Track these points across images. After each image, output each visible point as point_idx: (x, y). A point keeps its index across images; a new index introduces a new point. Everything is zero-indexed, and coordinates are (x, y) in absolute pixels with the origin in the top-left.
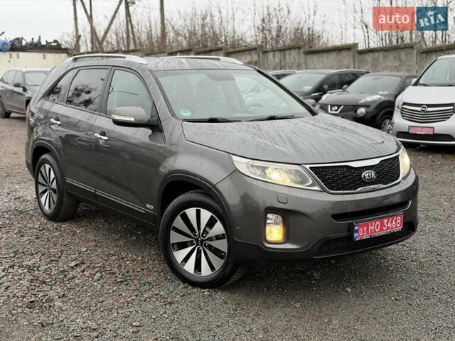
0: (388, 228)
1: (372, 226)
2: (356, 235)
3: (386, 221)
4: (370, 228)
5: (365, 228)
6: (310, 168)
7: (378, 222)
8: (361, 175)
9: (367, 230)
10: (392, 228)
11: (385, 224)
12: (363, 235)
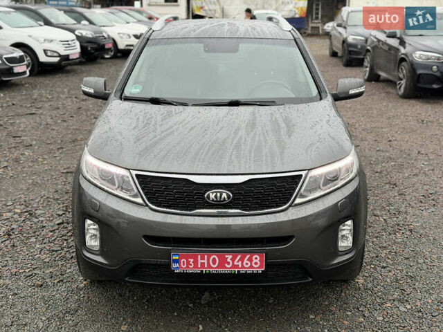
0: (234, 266)
1: (203, 258)
2: (174, 266)
3: (229, 257)
4: (200, 261)
5: (192, 260)
6: (137, 175)
7: (215, 256)
8: (205, 194)
9: (196, 262)
10: (243, 267)
11: (229, 260)
12: (187, 267)
